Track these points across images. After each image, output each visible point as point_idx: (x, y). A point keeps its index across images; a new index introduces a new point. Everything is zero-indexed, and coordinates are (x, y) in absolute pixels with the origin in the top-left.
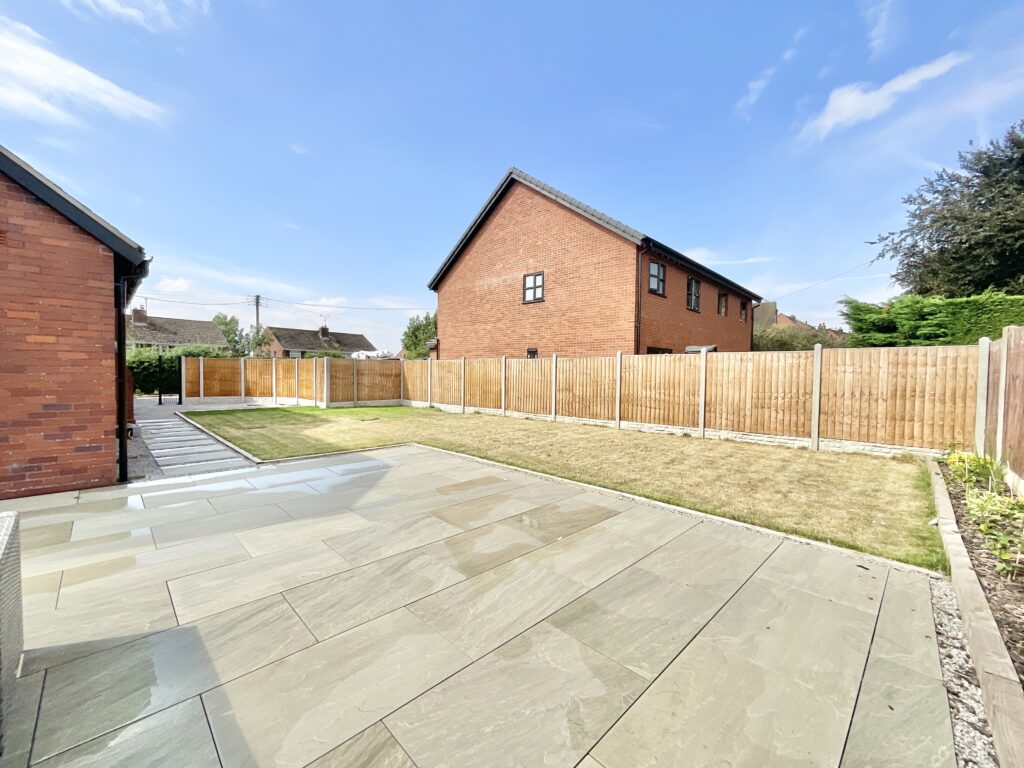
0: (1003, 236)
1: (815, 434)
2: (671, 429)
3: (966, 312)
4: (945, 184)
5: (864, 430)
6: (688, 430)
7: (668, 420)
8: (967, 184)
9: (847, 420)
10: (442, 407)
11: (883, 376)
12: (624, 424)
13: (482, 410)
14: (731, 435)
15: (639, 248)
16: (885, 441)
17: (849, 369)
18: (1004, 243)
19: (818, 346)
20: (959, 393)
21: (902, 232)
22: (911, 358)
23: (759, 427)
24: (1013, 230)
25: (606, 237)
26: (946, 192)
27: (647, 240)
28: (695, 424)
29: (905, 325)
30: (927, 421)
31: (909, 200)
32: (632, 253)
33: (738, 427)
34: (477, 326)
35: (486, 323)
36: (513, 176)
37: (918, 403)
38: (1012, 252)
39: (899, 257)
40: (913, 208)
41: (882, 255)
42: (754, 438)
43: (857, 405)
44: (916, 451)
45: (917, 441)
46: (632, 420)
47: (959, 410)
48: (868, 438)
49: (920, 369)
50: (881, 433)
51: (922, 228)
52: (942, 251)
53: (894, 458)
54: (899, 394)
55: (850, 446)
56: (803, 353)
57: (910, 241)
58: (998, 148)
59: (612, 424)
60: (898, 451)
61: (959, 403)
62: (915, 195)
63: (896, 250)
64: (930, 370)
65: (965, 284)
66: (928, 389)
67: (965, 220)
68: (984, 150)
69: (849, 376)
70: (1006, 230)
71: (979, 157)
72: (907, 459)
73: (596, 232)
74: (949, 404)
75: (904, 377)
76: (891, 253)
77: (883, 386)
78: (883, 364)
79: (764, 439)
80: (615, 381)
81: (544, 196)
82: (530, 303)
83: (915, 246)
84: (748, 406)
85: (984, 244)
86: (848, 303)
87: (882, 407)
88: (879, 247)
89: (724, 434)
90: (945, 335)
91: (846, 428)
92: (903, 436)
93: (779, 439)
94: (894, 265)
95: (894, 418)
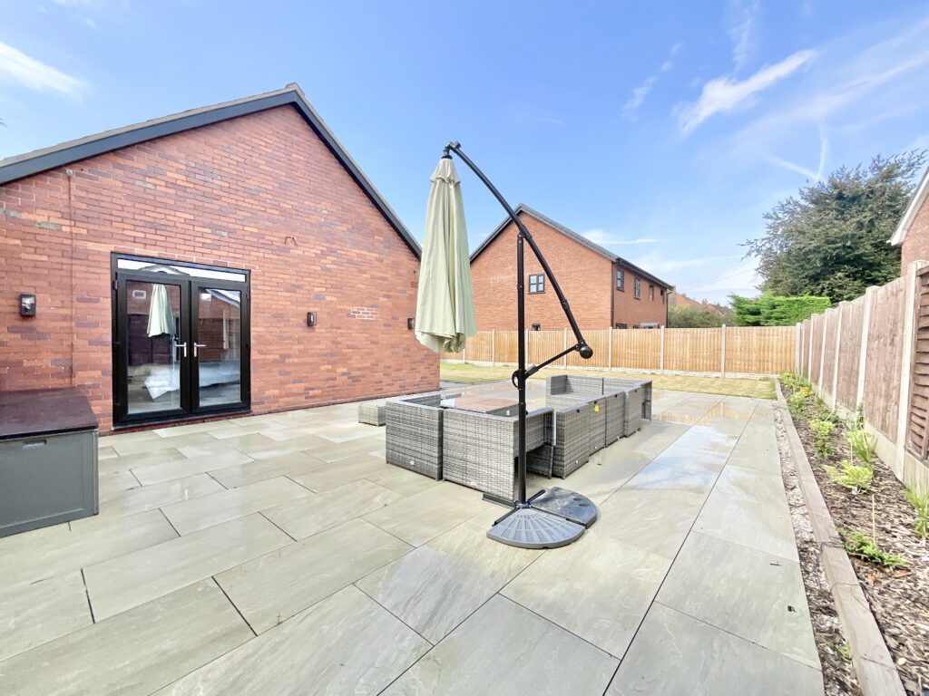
0: (826, 247)
1: (723, 370)
2: (643, 371)
3: (796, 306)
4: (791, 207)
5: (746, 367)
6: (654, 371)
7: (641, 366)
8: (805, 209)
9: (738, 362)
10: (476, 363)
11: (755, 341)
12: (614, 369)
13: (509, 364)
14: (679, 373)
15: (613, 263)
16: (756, 372)
17: (739, 337)
18: (827, 251)
19: (724, 326)
20: (788, 348)
21: (763, 240)
22: (767, 332)
23: (694, 368)
24: (833, 243)
25: (590, 254)
26: (792, 213)
27: (619, 259)
28: (658, 367)
29: (766, 312)
30: (774, 362)
31: (767, 217)
32: (609, 266)
33: (683, 368)
34: (491, 308)
35: (499, 306)
36: (522, 209)
37: (770, 353)
38: (831, 258)
39: (760, 256)
40: (770, 222)
41: (749, 254)
42: (691, 374)
43: (743, 355)
44: (770, 376)
45: (770, 372)
46: (619, 366)
47: (788, 356)
48: (748, 371)
49: (771, 337)
50: (754, 368)
51: (775, 236)
52: (789, 253)
53: (760, 380)
54: (762, 349)
55: (740, 375)
56: (716, 329)
57: (768, 246)
58: (823, 186)
59: (606, 369)
60: (762, 376)
61: (788, 353)
62: (771, 213)
63: (758, 251)
64: (776, 338)
65: (803, 278)
66: (775, 347)
67: (804, 233)
68: (816, 187)
69: (739, 341)
70: (828, 242)
71: (812, 190)
72: (766, 379)
73: (583, 251)
74: (784, 354)
75: (764, 340)
76: (755, 253)
77: (755, 346)
78: (755, 335)
79: (697, 374)
80: (608, 344)
81: (545, 224)
82: (534, 293)
83: (771, 249)
84: (688, 356)
85: (814, 251)
86: (734, 297)
87: (754, 355)
88: (748, 248)
89: (674, 372)
90: (786, 318)
91: (738, 367)
92: (764, 370)
93: (705, 373)
94: (757, 261)
95: (760, 361)
